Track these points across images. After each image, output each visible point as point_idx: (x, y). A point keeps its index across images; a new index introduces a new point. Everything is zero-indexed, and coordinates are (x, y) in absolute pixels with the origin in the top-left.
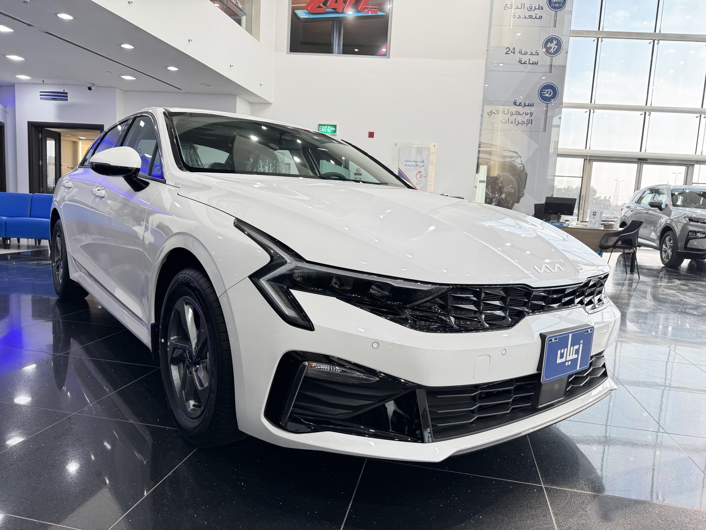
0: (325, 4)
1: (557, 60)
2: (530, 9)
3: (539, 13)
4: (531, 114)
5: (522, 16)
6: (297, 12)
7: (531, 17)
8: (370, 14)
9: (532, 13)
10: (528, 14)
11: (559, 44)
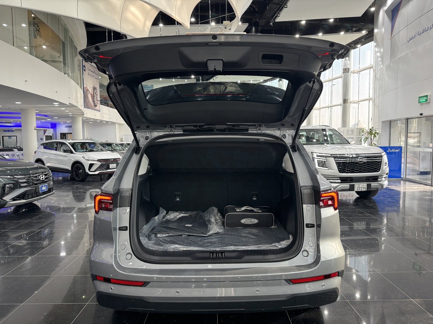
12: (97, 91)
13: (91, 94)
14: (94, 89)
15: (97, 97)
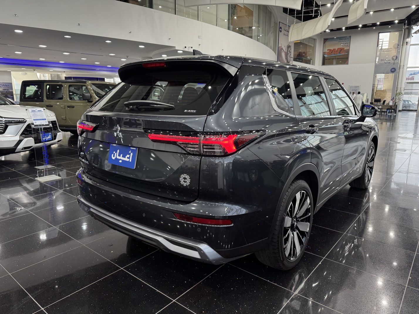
0: (332, 53)
1: (396, 61)
2: (388, 49)
3: (390, 50)
4: (388, 76)
5: (386, 51)
6: (324, 55)
7: (388, 51)
8: (343, 54)
9: (389, 50)
10: (387, 50)
11: (397, 57)
12: (291, 49)
13: (285, 52)
14: (289, 47)
15: (290, 55)
